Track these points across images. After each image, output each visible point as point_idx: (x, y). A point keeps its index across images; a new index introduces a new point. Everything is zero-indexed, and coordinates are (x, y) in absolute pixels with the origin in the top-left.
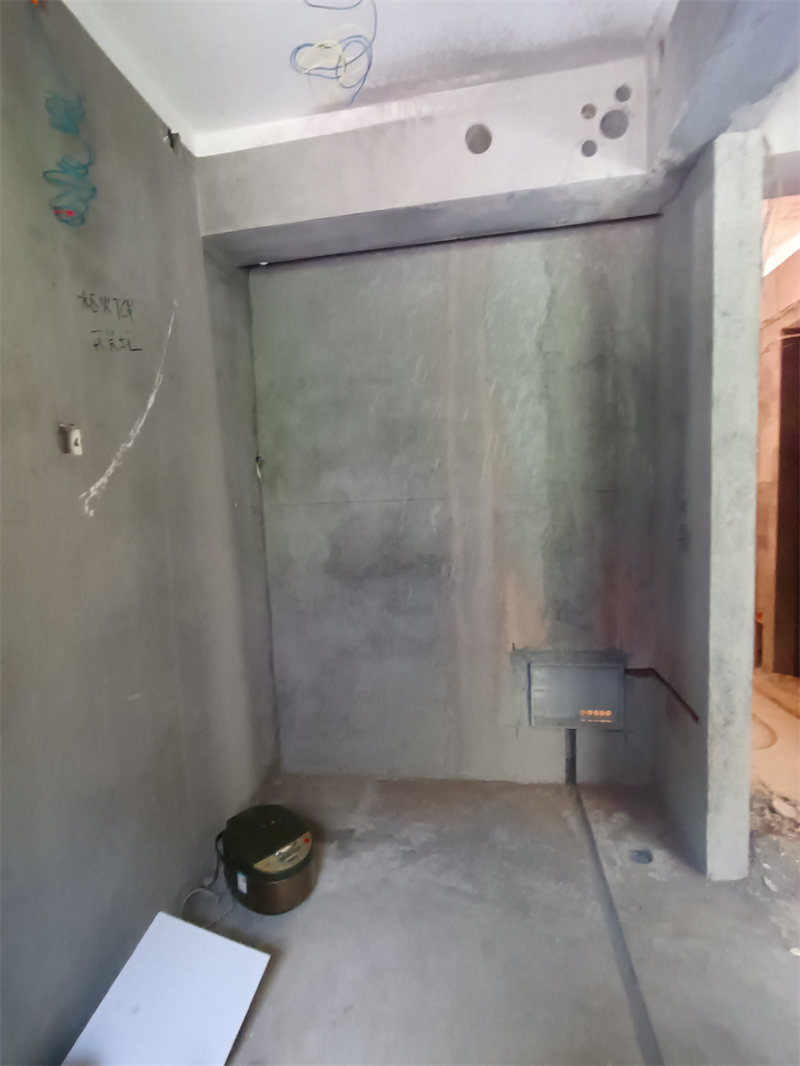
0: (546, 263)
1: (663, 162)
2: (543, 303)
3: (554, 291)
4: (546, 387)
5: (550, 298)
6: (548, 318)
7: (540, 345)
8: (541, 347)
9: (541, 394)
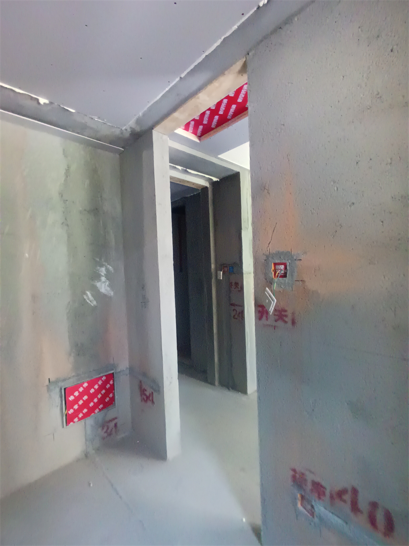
0: (64, 150)
1: (131, 128)
2: (63, 172)
3: (69, 167)
4: (66, 219)
5: (66, 170)
6: (66, 180)
7: (61, 195)
8: (62, 196)
9: (63, 223)
